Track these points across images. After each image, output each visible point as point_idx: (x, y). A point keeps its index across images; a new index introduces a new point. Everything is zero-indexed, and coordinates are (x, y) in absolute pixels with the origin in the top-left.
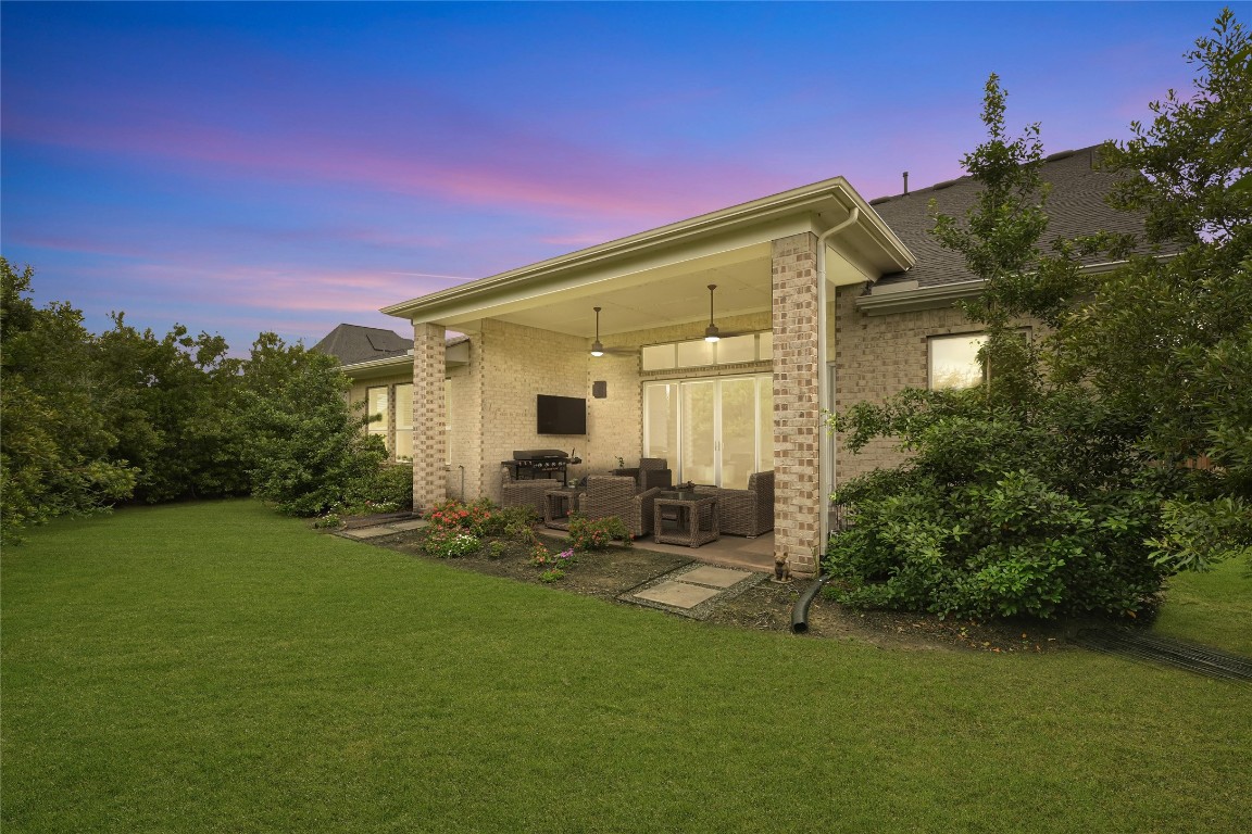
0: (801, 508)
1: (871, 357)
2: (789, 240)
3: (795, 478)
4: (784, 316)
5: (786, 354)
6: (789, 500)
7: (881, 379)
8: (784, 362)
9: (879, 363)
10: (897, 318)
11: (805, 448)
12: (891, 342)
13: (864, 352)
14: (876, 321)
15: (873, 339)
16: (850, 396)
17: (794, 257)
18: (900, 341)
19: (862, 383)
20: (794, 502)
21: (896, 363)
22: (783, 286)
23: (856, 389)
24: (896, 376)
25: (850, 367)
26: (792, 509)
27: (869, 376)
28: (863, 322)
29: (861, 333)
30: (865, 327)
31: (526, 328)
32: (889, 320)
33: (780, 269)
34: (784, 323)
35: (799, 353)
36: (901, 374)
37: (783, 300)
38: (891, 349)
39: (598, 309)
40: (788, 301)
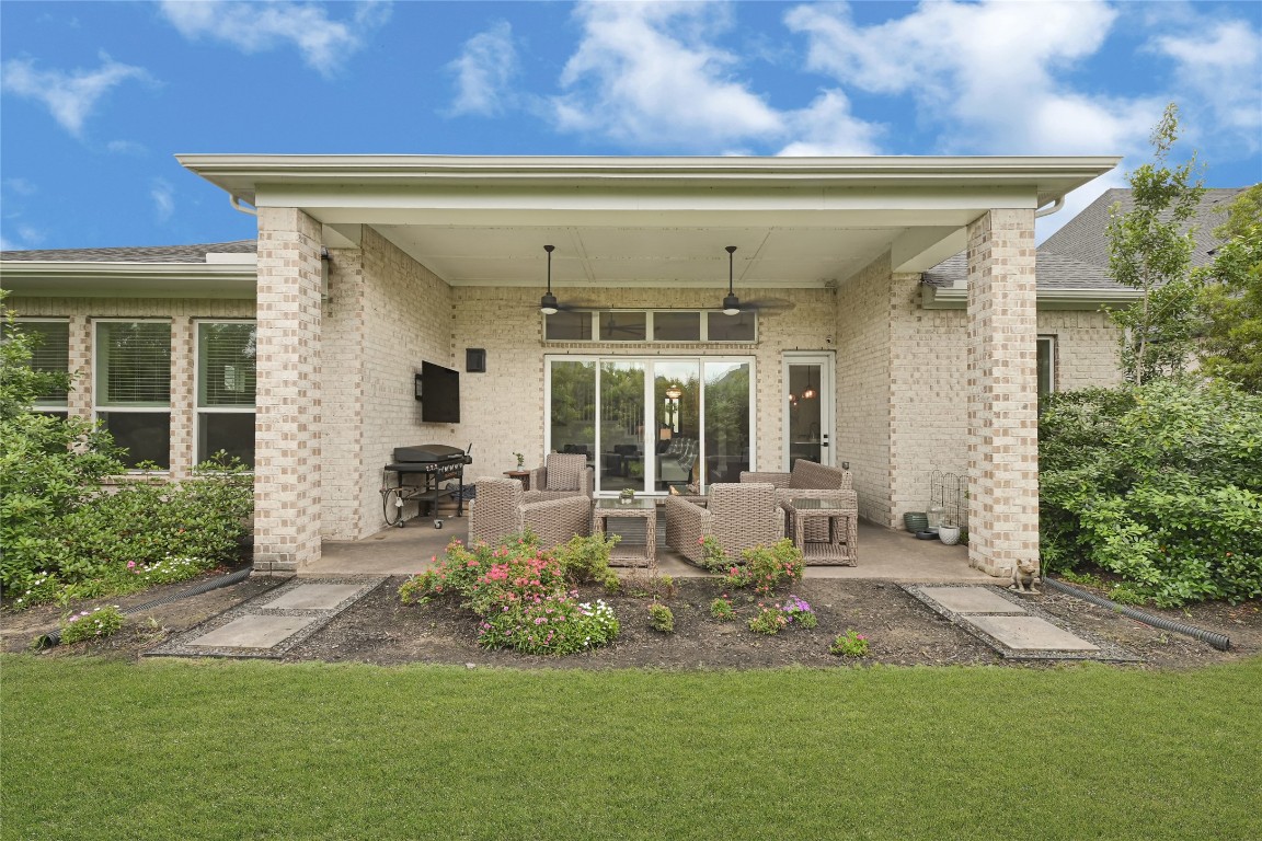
0: (1024, 508)
1: (925, 350)
2: (1011, 213)
3: (1018, 475)
4: (1005, 296)
5: (1007, 339)
6: (1011, 501)
7: (934, 372)
8: (1005, 347)
9: (933, 356)
10: (951, 314)
11: (1029, 442)
12: (944, 337)
13: (918, 344)
14: (931, 314)
15: (927, 332)
16: (904, 387)
17: (1017, 232)
18: (952, 336)
19: (917, 375)
20: (1017, 502)
21: (948, 357)
22: (1004, 262)
23: (911, 380)
24: (949, 370)
25: (905, 358)
26: (1014, 509)
27: (923, 368)
28: (917, 313)
29: (915, 324)
30: (920, 319)
31: (403, 254)
32: (943, 315)
33: (1000, 243)
34: (1005, 303)
35: (1023, 339)
36: (954, 369)
37: (1004, 278)
38: (944, 344)
39: (549, 249)
40: (1010, 279)
